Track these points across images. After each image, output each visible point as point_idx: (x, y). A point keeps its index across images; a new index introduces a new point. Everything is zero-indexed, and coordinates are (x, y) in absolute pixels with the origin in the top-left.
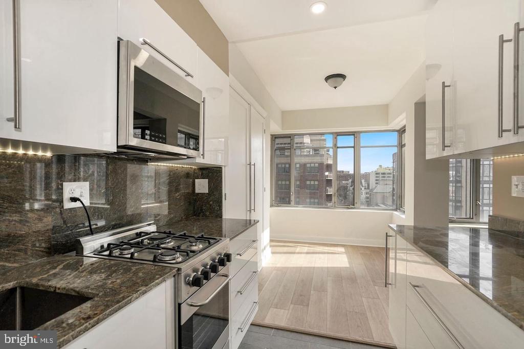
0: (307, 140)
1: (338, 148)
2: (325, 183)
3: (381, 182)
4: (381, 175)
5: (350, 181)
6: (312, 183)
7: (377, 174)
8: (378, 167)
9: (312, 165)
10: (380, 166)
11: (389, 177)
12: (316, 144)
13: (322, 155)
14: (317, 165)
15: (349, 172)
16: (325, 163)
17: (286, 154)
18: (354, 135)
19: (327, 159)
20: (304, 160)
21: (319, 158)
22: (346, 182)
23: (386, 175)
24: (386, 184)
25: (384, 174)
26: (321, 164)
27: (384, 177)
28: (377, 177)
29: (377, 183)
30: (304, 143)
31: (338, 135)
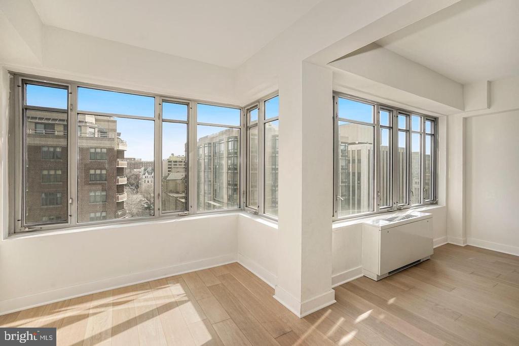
0: (90, 119)
1: (163, 121)
2: (115, 172)
3: (173, 170)
4: (173, 163)
5: (143, 168)
6: (98, 172)
7: (169, 162)
8: (170, 155)
9: (98, 150)
10: (173, 154)
11: (180, 165)
12: (104, 126)
13: (113, 140)
14: (104, 151)
15: (141, 159)
16: (115, 149)
17: (56, 133)
18: (188, 104)
19: (118, 145)
20: (85, 144)
21: (107, 142)
22: (138, 170)
23: (178, 163)
24: (178, 172)
25: (176, 162)
26: (110, 150)
27: (176, 165)
28: (169, 165)
29: (169, 171)
30: (86, 122)
31: (164, 101)
